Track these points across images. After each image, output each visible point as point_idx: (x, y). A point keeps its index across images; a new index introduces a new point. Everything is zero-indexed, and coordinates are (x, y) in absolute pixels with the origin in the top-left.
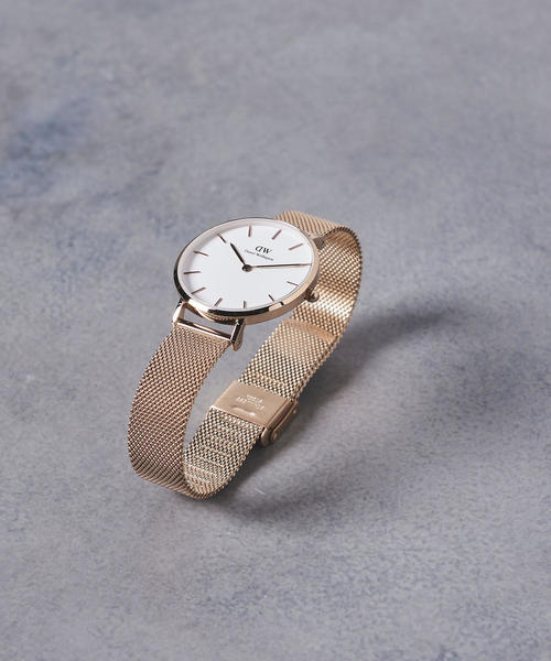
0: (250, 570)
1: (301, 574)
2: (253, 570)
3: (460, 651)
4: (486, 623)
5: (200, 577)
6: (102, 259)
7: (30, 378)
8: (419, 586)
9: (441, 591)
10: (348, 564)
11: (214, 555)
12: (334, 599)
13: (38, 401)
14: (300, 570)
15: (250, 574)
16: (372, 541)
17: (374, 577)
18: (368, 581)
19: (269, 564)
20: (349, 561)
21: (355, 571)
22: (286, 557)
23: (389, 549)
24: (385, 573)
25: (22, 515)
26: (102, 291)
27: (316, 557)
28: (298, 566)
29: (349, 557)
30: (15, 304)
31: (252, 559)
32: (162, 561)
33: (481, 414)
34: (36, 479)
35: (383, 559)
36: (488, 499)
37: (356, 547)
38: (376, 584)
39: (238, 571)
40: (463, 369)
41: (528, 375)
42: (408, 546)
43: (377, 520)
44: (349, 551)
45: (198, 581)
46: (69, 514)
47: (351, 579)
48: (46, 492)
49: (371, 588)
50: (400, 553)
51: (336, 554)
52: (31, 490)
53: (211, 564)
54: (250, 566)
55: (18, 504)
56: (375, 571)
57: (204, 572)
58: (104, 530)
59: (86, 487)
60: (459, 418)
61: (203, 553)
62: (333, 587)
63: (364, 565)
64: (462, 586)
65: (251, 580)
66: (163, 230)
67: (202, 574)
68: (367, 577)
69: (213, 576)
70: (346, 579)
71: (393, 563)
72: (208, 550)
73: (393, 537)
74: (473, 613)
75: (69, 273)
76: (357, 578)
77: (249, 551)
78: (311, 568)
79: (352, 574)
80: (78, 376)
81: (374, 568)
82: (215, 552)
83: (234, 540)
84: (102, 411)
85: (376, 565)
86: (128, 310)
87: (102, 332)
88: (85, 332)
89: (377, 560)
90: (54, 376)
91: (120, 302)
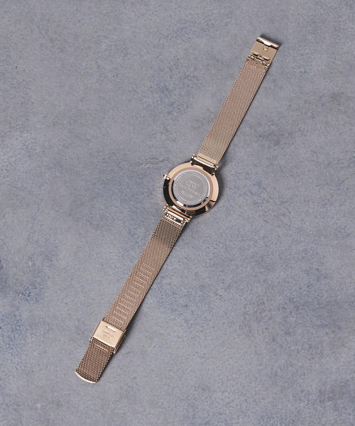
4: (272, 421)
6: (18, 328)
7: (39, 405)
8: (241, 420)
9: (249, 417)
24: (226, 420)
26: (30, 345)
30: (4, 372)
33: (208, 325)
36: (236, 365)
41: (211, 294)
42: (225, 403)
43: (207, 398)
50: (224, 408)
60: (202, 331)
64: (254, 410)
66: (28, 298)
73: (218, 403)
74: (266, 420)
75: (11, 343)
80: (56, 394)
85: (220, 418)
86: (47, 349)
87: (47, 366)
88: (40, 370)
89: (219, 416)
90: (47, 399)
91: (41, 347)
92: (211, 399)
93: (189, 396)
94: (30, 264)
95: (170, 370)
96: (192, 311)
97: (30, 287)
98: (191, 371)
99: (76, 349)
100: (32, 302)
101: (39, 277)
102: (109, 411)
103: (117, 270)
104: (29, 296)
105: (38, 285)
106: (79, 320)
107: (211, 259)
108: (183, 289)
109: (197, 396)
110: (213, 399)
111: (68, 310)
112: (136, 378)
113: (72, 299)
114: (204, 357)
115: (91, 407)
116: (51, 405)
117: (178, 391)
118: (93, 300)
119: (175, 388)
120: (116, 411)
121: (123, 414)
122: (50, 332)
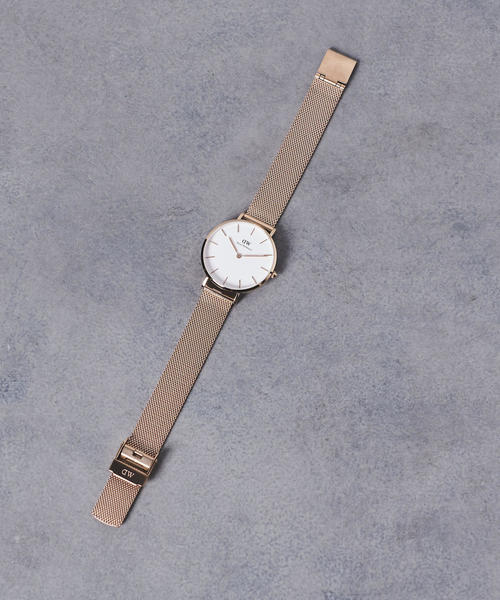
1: (233, 586)
3: (332, 589)
4: (333, 565)
7: (17, 538)
8: (290, 561)
9: (301, 557)
10: (250, 567)
12: (258, 592)
13: (33, 551)
17: (267, 568)
18: (266, 572)
19: (215, 589)
20: (249, 565)
21: (256, 569)
22: (220, 580)
23: (262, 546)
24: (270, 562)
26: (7, 457)
27: (233, 571)
28: (230, 582)
29: (248, 562)
31: (205, 591)
33: (248, 433)
35: (263, 554)
36: (285, 488)
37: (247, 555)
38: (270, 571)
40: (220, 407)
41: (253, 393)
42: (269, 540)
43: (244, 532)
44: (245, 558)
47: (258, 575)
49: (270, 575)
50: (269, 546)
51: (241, 564)
54: (208, 595)
56: (265, 564)
59: (98, 592)
60: (239, 442)
62: (253, 585)
63: (258, 564)
64: (308, 549)
66: (5, 394)
68: (264, 570)
70: (255, 577)
71: (269, 554)
73: (260, 538)
74: (324, 563)
76: (260, 574)
77: (201, 586)
78: (235, 580)
79: (256, 572)
80: (40, 523)
81: (263, 563)
84: (69, 540)
85: (262, 560)
86: (30, 463)
87: (29, 485)
88: (20, 491)
89: (261, 557)
90: (28, 530)
91: (22, 460)
92: (250, 533)
93: (220, 529)
94: (9, 347)
95: (196, 494)
96: (226, 415)
97: (8, 379)
98: (224, 495)
99: (69, 463)
100: (9, 400)
101: (20, 365)
102: (112, 548)
103: (126, 358)
104: (6, 391)
105: (18, 377)
106: (73, 425)
107: (253, 345)
108: (215, 386)
109: (231, 529)
110: (254, 533)
111: (59, 411)
112: (148, 504)
113: (65, 395)
114: (241, 477)
115: (89, 541)
116: (34, 538)
117: (206, 522)
118: (92, 397)
119: (202, 518)
120: (122, 548)
121: (131, 551)
122: (34, 440)
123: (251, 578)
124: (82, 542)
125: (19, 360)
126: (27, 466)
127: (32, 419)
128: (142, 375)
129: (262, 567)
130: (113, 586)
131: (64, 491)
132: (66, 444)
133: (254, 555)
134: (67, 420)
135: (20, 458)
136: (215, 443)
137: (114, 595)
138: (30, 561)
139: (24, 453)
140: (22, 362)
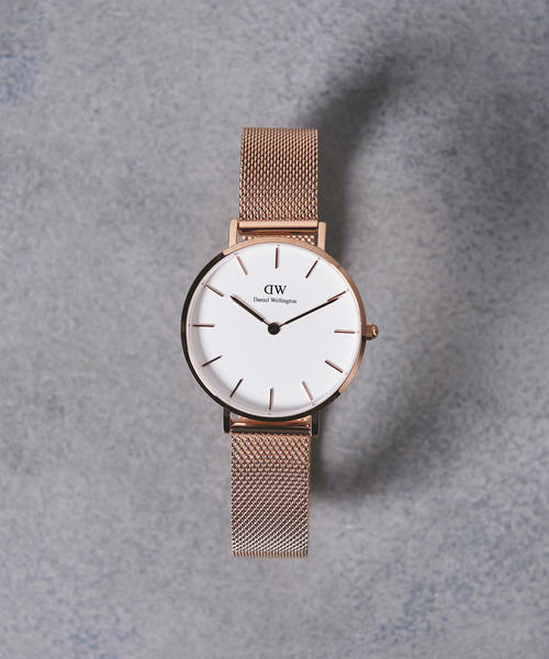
0: (399, 566)
1: (454, 544)
2: (403, 565)
5: (355, 603)
10: (493, 507)
11: (352, 564)
12: (507, 562)
13: (26, 435)
14: (451, 540)
15: (404, 572)
16: (499, 462)
17: (529, 513)
18: (527, 520)
19: (415, 549)
20: (492, 503)
21: (505, 513)
22: (426, 529)
23: (523, 465)
25: (120, 610)
27: (457, 514)
28: (446, 537)
29: (489, 497)
31: (393, 551)
32: (304, 601)
34: (100, 552)
35: (524, 482)
37: (488, 480)
38: (536, 520)
39: (388, 575)
44: (484, 488)
45: (357, 608)
46: (168, 583)
47: (508, 527)
48: (123, 565)
49: (535, 528)
51: (475, 500)
52: (106, 571)
53: (357, 579)
54: (397, 561)
55: (105, 597)
56: (525, 504)
57: (356, 593)
58: (219, 588)
59: (162, 536)
61: (338, 567)
62: (496, 547)
63: (510, 502)
65: (409, 578)
67: (355, 597)
68: (522, 516)
69: (368, 593)
70: (503, 529)
71: (537, 482)
72: (342, 562)
76: (513, 524)
77: (384, 540)
78: (460, 533)
79: (505, 519)
81: (521, 500)
82: (351, 559)
83: (359, 534)
84: (106, 416)
123: (493, 531)
124: (135, 423)
125: (21, 10)
126: (24, 249)
127: (42, 144)
128: (287, 65)
129: (517, 510)
130: (196, 525)
131: (104, 310)
132: (114, 206)
133: (504, 482)
134: (119, 154)
135: (11, 229)
136: (439, 231)
137: (196, 544)
138: (19, 457)
139: (21, 218)
140: (25, 15)
